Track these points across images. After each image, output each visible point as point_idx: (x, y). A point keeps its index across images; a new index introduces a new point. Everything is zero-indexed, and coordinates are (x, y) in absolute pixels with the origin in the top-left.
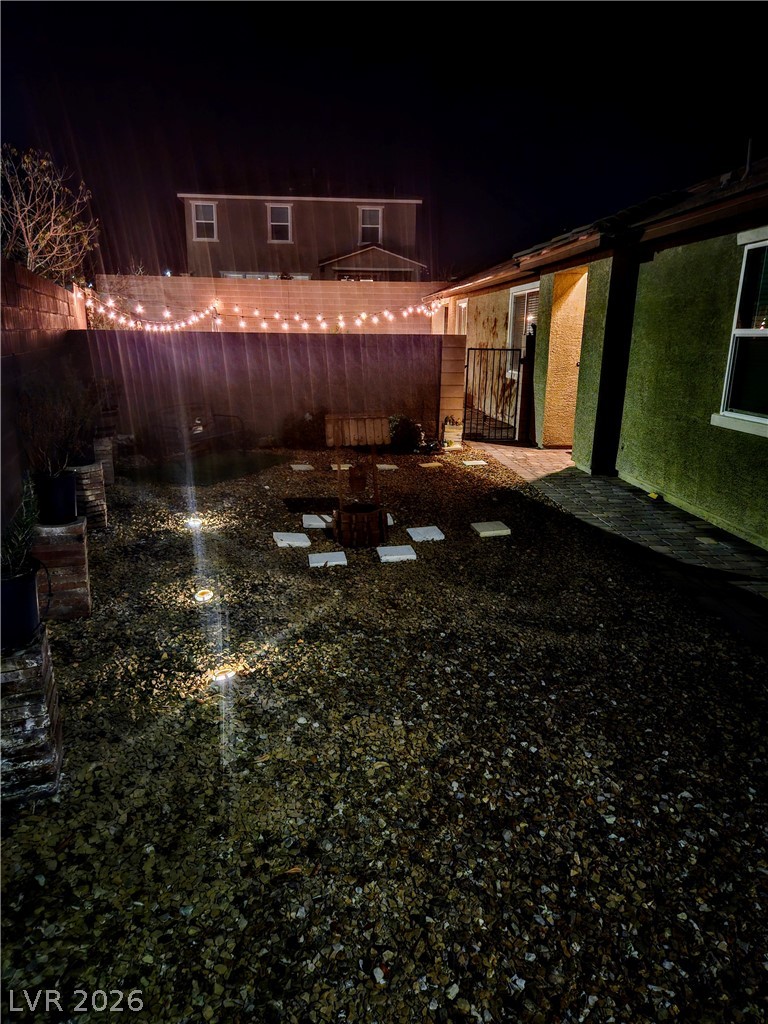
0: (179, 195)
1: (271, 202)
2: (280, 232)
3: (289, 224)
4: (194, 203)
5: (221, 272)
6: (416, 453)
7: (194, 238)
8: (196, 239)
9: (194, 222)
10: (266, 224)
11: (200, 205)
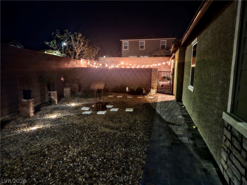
0: (121, 40)
1: (141, 41)
2: (142, 47)
3: (144, 45)
4: (124, 42)
5: (129, 56)
6: (142, 95)
7: (123, 49)
8: (124, 49)
9: (124, 46)
10: (139, 45)
11: (125, 42)
